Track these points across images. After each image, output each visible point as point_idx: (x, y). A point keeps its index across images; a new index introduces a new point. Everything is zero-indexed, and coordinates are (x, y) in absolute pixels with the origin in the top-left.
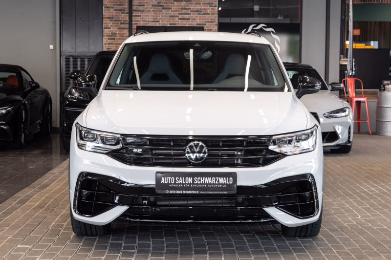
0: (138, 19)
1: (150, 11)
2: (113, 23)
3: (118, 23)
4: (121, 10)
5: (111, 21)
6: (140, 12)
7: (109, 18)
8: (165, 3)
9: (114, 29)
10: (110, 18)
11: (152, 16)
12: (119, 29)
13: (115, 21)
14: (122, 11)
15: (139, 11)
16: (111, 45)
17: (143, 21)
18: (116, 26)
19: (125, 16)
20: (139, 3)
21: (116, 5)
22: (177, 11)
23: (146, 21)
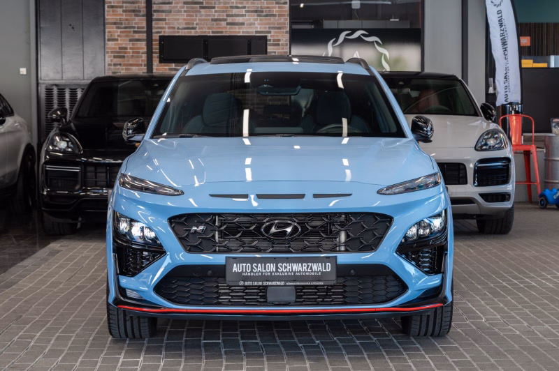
0: (162, 24)
1: (181, 12)
2: (121, 32)
3: (130, 32)
5: (118, 28)
6: (164, 14)
9: (123, 42)
10: (117, 24)
11: (185, 20)
12: (130, 40)
13: (126, 28)
14: (136, 12)
15: (163, 11)
16: (119, 67)
17: (169, 28)
18: (127, 36)
19: (141, 20)
21: (126, 2)
22: (223, 12)
23: (174, 28)
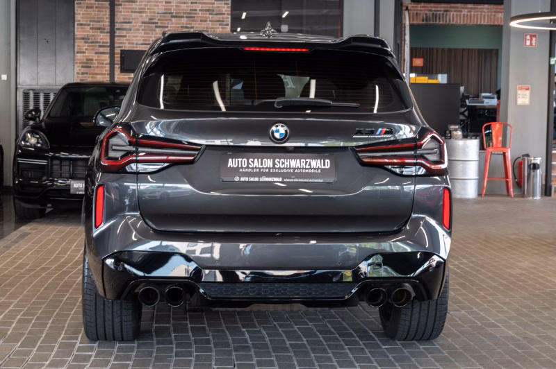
0: (123, 40)
1: (138, 30)
2: (88, 46)
3: (96, 46)
4: (99, 29)
5: (85, 42)
6: (125, 32)
7: (83, 39)
8: (159, 20)
9: (90, 54)
10: (85, 39)
11: (142, 37)
12: (96, 53)
13: (92, 42)
14: (101, 29)
15: (124, 29)
16: (85, 75)
17: (129, 43)
18: (93, 50)
19: (105, 36)
20: (124, 19)
21: (93, 21)
23: (133, 44)
